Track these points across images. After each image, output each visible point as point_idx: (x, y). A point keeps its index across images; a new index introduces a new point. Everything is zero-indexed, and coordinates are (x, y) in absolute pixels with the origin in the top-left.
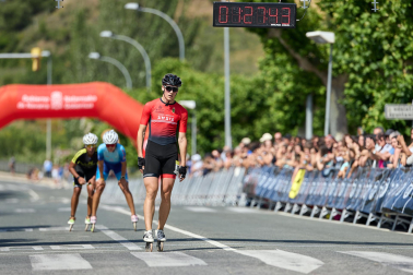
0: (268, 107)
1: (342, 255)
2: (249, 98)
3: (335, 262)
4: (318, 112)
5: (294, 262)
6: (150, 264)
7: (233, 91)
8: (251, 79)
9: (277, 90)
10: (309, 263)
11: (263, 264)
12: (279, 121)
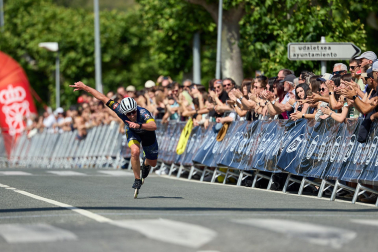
0: (148, 48)
1: (239, 225)
2: (124, 39)
3: (230, 233)
4: (207, 53)
5: (181, 234)
6: (10, 238)
7: (104, 30)
8: (126, 15)
9: (157, 27)
10: (197, 235)
11: (143, 237)
12: (161, 66)
